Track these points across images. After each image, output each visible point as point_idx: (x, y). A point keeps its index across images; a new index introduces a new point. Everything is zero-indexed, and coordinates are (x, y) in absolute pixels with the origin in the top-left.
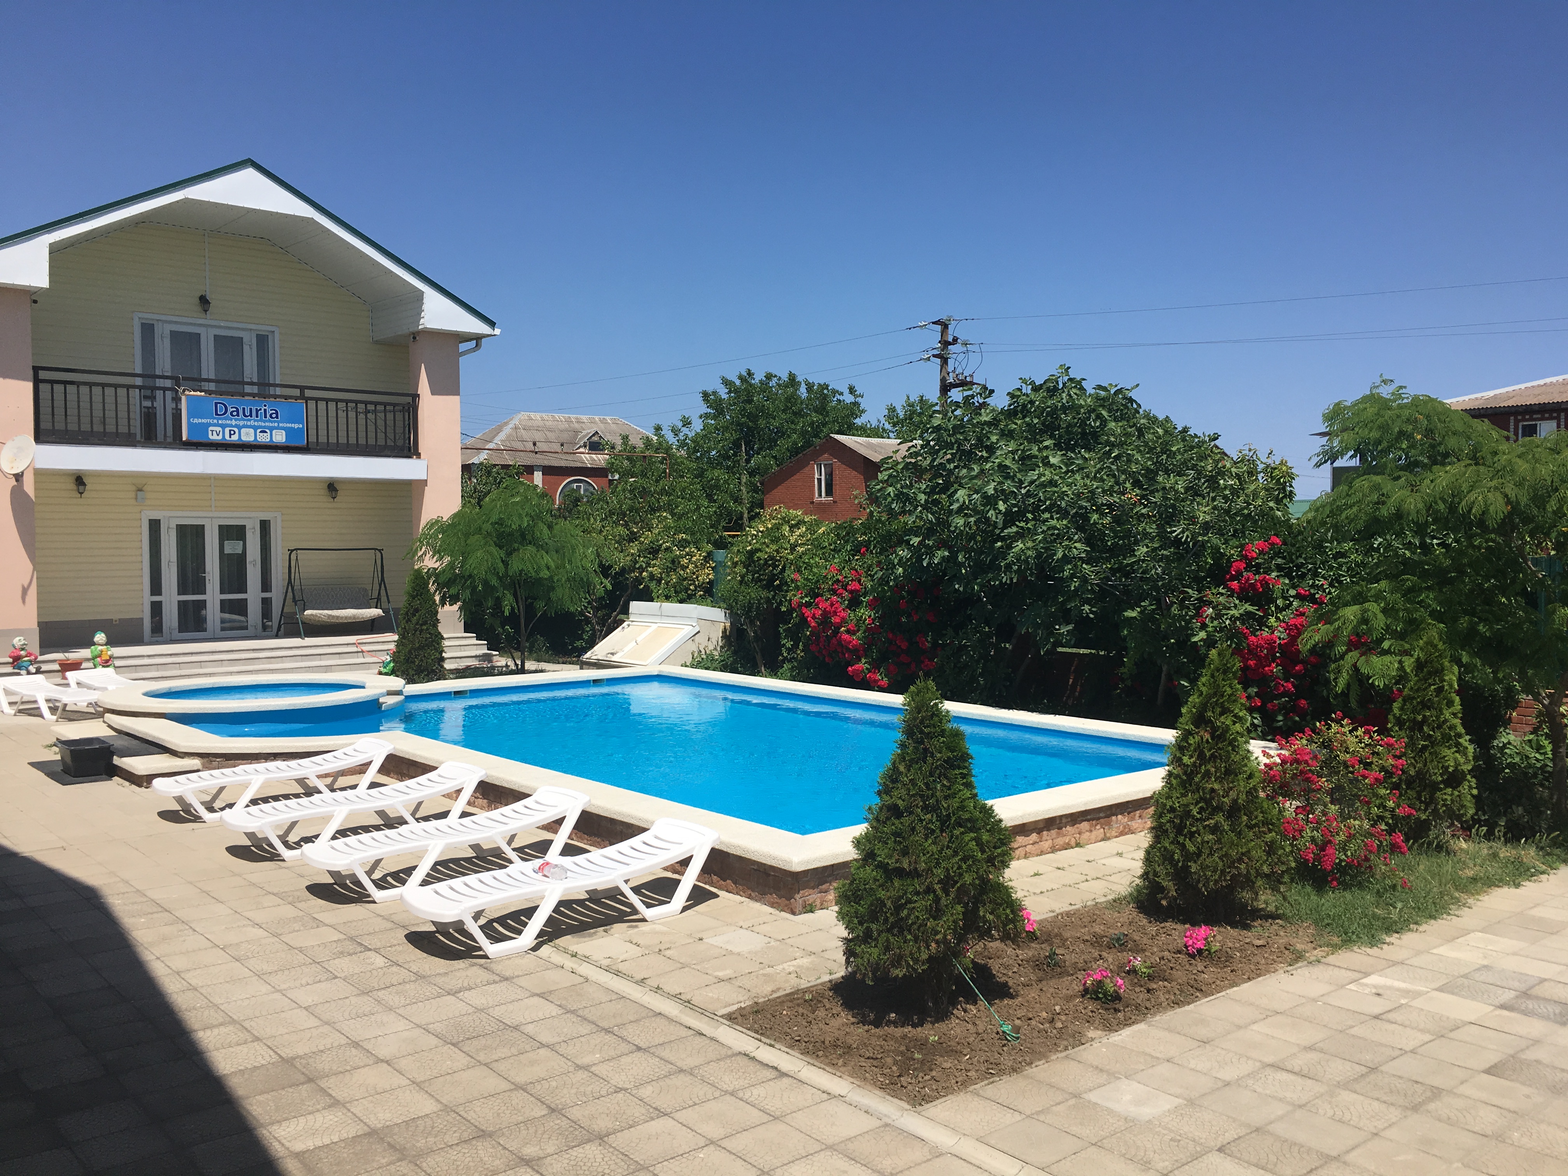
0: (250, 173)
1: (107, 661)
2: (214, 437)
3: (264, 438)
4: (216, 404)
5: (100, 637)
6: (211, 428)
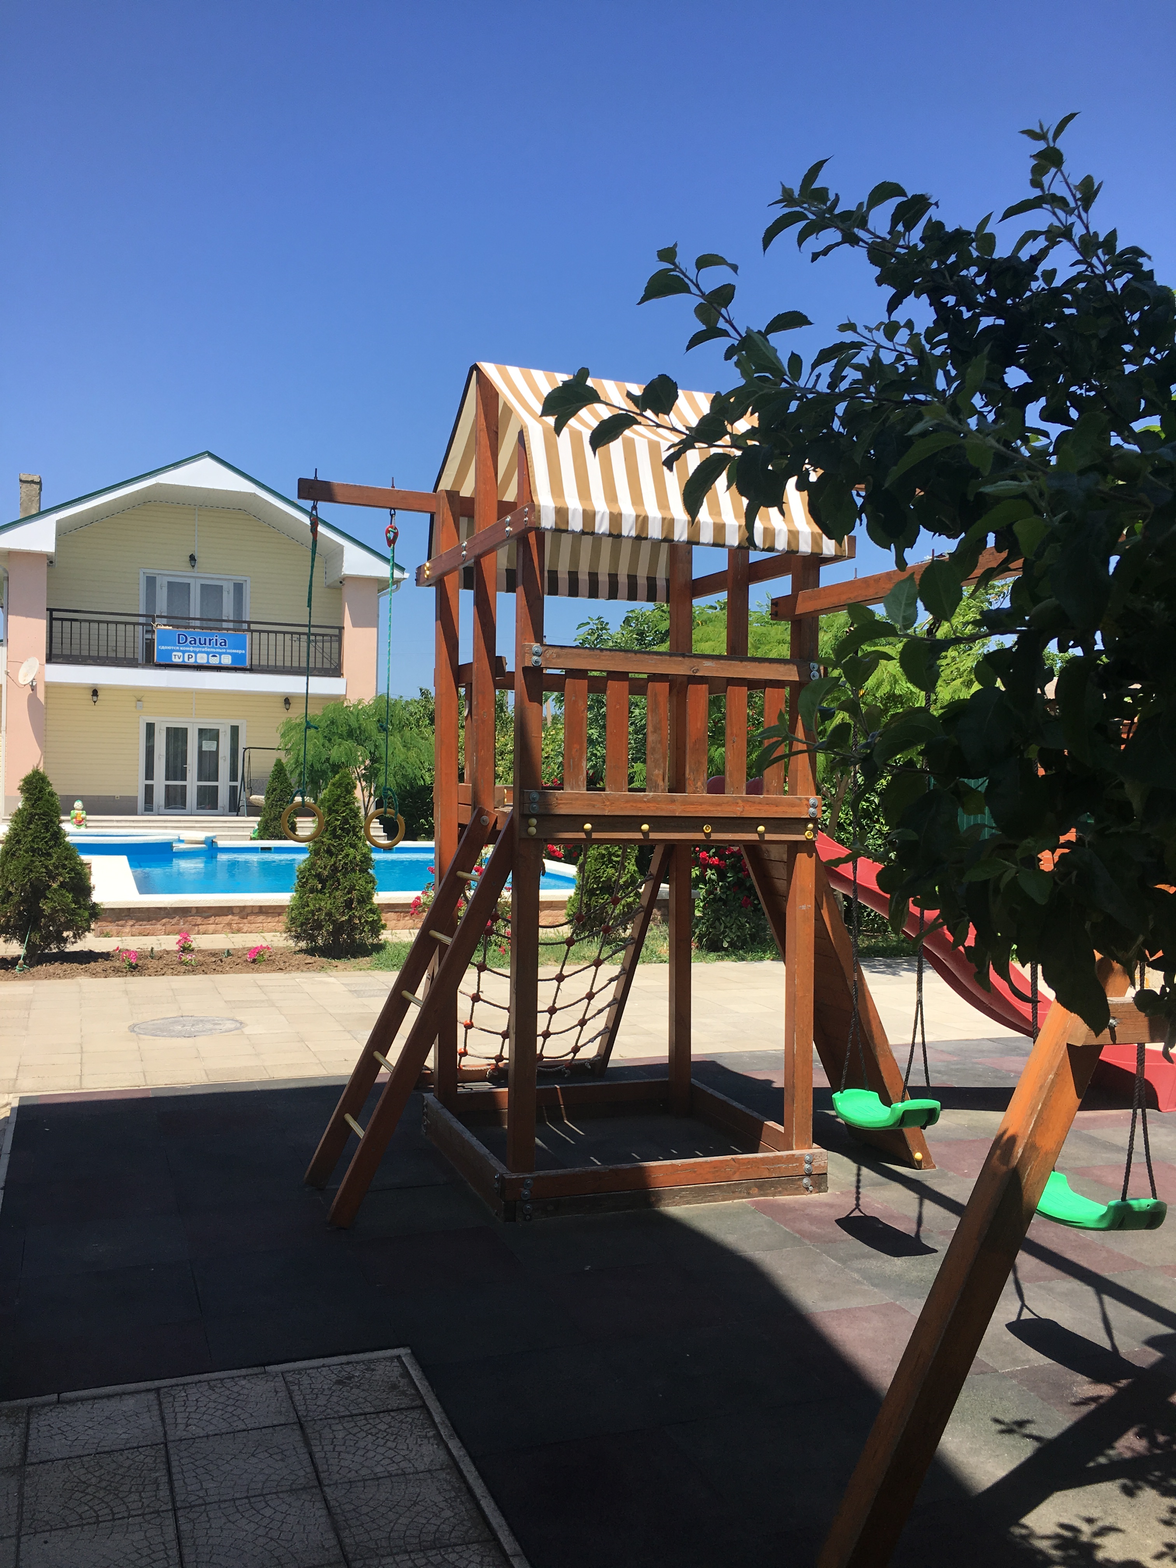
0: (208, 461)
1: (80, 822)
2: (176, 660)
3: (214, 661)
4: (179, 635)
5: (78, 804)
6: (174, 653)
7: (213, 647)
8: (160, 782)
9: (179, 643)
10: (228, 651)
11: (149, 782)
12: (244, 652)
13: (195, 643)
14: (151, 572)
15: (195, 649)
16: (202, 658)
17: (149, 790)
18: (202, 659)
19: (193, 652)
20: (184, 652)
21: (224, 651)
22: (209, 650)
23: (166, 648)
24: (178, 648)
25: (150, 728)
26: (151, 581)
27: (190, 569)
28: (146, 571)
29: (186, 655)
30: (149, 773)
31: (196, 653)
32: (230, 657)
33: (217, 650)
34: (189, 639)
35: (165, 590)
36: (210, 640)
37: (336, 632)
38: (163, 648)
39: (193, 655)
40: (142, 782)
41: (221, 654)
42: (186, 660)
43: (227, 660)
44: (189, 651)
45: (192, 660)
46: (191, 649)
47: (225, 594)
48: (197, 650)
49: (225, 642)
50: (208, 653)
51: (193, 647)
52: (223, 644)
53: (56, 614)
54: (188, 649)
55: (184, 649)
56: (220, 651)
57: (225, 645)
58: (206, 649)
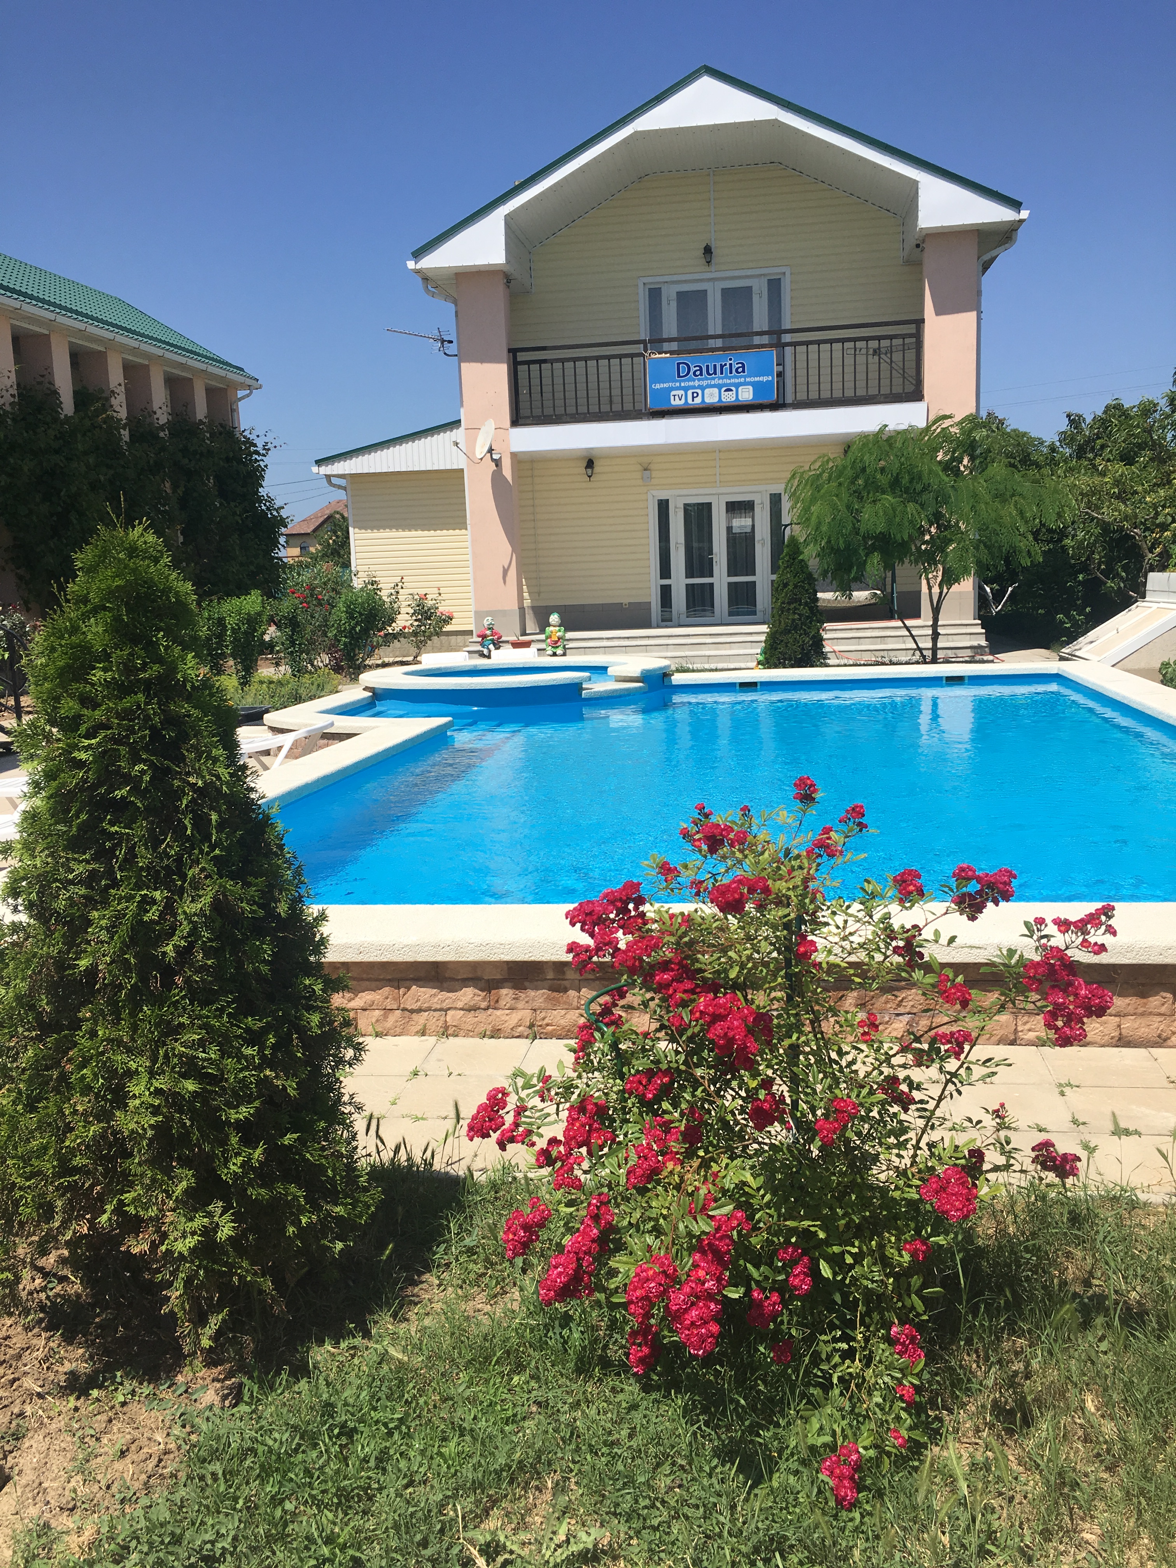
0: (706, 83)
1: (556, 642)
2: (676, 402)
3: (729, 398)
4: (679, 364)
5: (554, 618)
6: (673, 393)
7: (726, 377)
8: (679, 581)
9: (679, 376)
10: (748, 380)
11: (666, 582)
12: (770, 378)
13: (701, 374)
14: (653, 280)
15: (701, 383)
16: (711, 395)
17: (666, 591)
18: (712, 397)
19: (699, 387)
20: (686, 389)
21: (742, 380)
22: (720, 382)
23: (662, 386)
24: (678, 384)
25: (663, 506)
26: (655, 295)
27: (707, 268)
28: (646, 280)
29: (690, 393)
30: (665, 571)
31: (703, 389)
32: (751, 388)
33: (732, 381)
34: (693, 369)
35: (674, 304)
36: (722, 367)
37: (911, 329)
38: (658, 386)
39: (699, 391)
40: (654, 582)
41: (737, 386)
42: (690, 401)
43: (746, 394)
44: (694, 387)
45: (698, 400)
46: (697, 383)
47: (755, 298)
48: (705, 383)
49: (743, 364)
50: (719, 387)
51: (699, 380)
52: (740, 370)
53: (521, 356)
54: (691, 383)
55: (687, 384)
56: (737, 381)
57: (743, 371)
58: (716, 381)
